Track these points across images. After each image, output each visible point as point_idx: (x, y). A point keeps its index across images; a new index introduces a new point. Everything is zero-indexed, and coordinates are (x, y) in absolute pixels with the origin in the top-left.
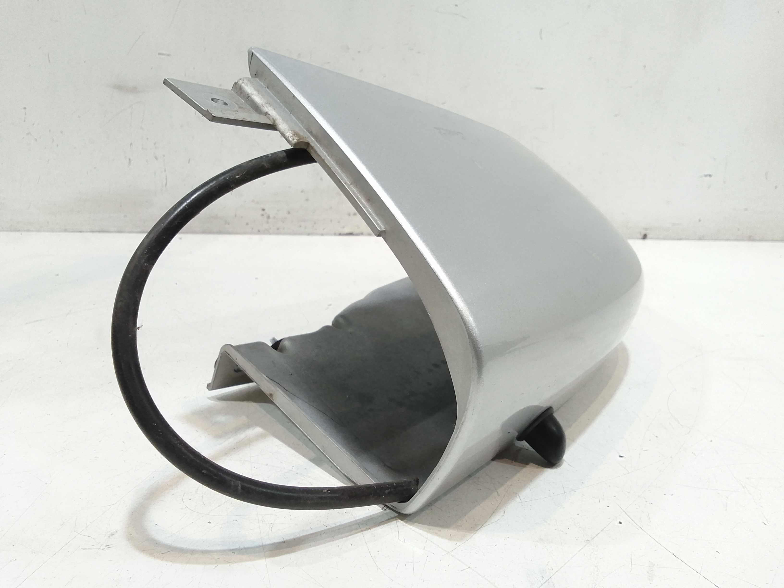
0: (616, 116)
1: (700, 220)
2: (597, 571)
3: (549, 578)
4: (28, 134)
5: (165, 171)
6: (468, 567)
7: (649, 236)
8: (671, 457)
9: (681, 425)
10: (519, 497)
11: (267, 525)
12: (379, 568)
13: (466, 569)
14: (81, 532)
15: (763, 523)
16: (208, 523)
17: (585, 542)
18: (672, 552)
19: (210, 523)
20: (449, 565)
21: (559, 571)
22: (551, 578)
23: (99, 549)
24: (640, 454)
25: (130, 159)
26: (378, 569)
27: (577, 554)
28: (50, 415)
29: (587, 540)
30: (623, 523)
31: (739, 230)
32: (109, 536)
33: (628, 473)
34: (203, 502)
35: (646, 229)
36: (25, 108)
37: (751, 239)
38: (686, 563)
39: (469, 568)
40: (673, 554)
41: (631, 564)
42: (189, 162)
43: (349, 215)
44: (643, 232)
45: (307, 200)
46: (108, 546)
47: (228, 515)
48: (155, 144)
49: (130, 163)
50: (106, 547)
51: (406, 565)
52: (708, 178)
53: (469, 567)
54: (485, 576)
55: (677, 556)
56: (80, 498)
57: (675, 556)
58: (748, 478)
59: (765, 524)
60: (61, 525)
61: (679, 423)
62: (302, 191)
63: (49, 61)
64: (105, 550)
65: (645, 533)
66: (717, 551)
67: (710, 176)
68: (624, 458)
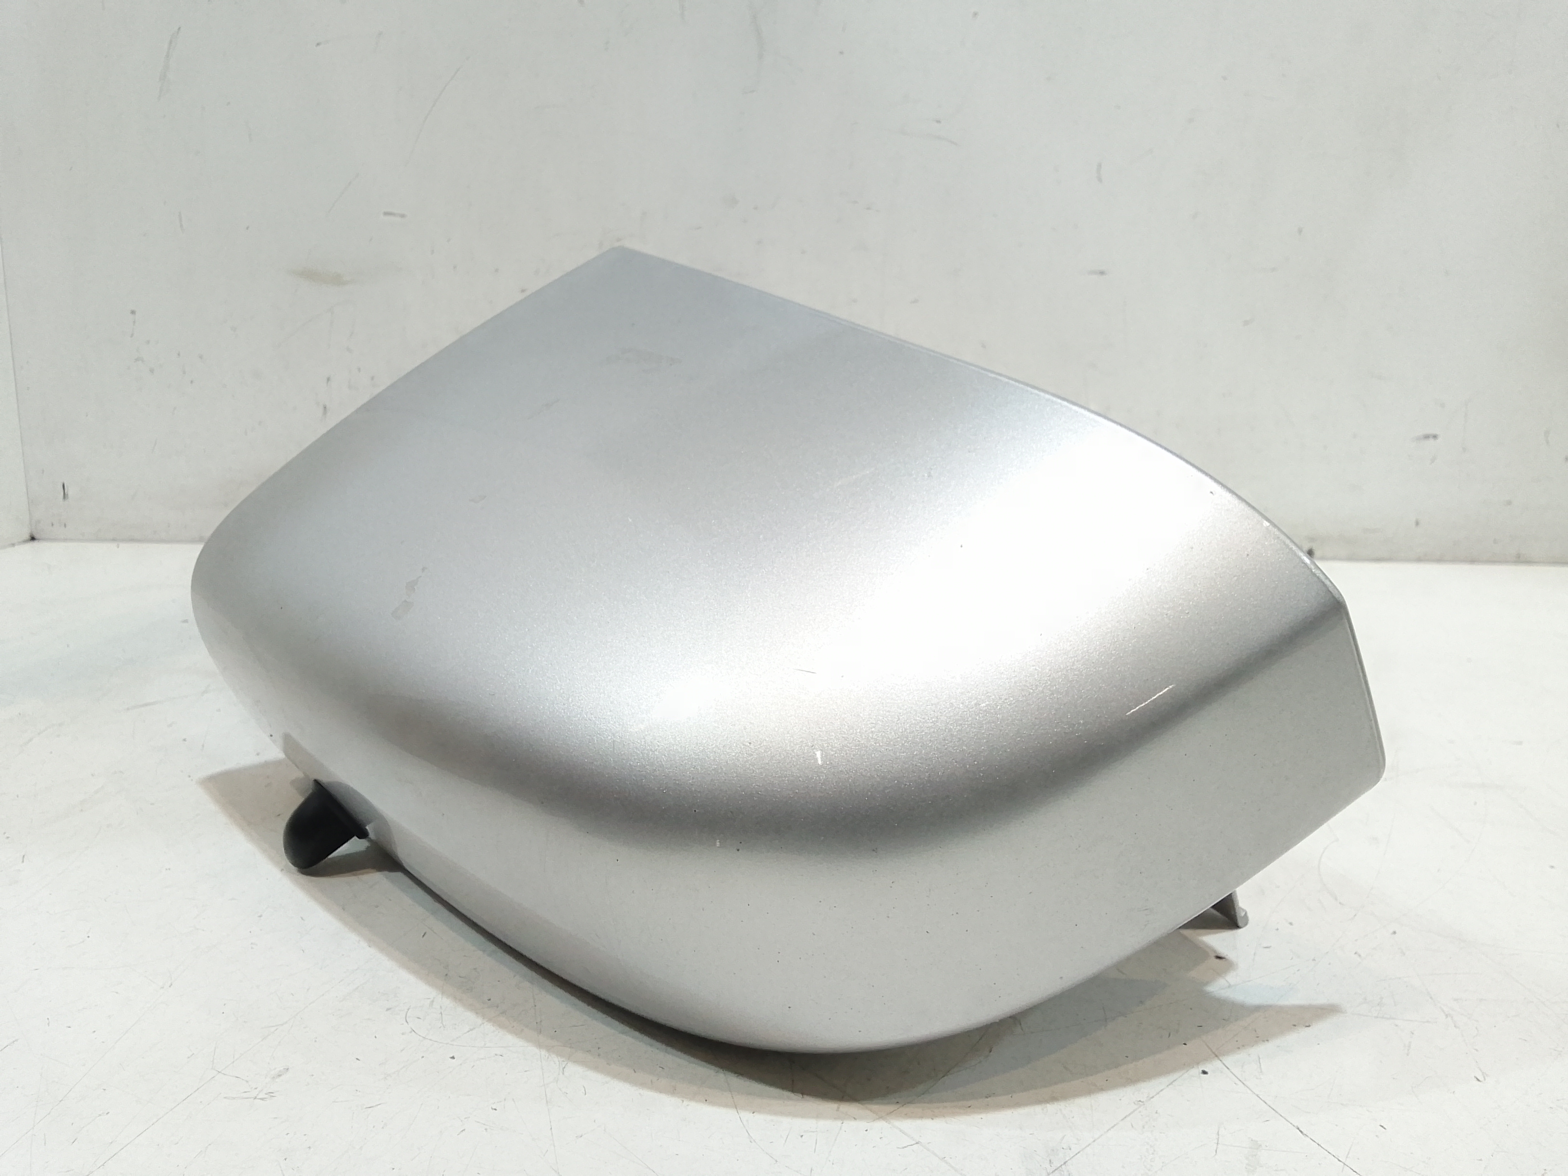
0: (1246, 323)
1: (1417, 523)
2: (1153, 1154)
3: (1063, 1163)
4: (137, 360)
7: (1319, 553)
8: (1314, 960)
9: (1340, 903)
10: (1021, 1024)
11: (555, 1064)
12: (754, 1140)
13: (912, 1145)
14: (224, 1069)
15: (1476, 1079)
16: (450, 1059)
17: (1135, 1103)
18: (1296, 1125)
19: (453, 1058)
20: (880, 1138)
21: (1081, 1152)
22: (1066, 1164)
23: (255, 1098)
24: (1255, 954)
25: (325, 407)
26: (751, 1142)
27: (1118, 1123)
28: (169, 869)
29: (1140, 1101)
30: (1209, 1073)
31: (1495, 541)
32: (274, 1077)
33: (1230, 986)
34: (442, 1022)
35: (1312, 539)
36: (133, 312)
37: (1520, 560)
38: (1320, 1144)
39: (917, 1143)
40: (1298, 1129)
41: (1218, 1144)
44: (1307, 546)
46: (271, 1094)
47: (486, 1046)
48: (372, 378)
49: (325, 413)
50: (267, 1096)
51: (803, 1137)
52: (1431, 441)
53: (917, 1141)
54: (945, 1158)
55: (1304, 1132)
56: (223, 1013)
58: (1456, 1000)
59: (1478, 1080)
60: (188, 1057)
61: (1336, 899)
63: (181, 226)
64: (266, 1100)
65: (1249, 1092)
66: (1382, 1125)
67: (1435, 437)
68: (1224, 960)
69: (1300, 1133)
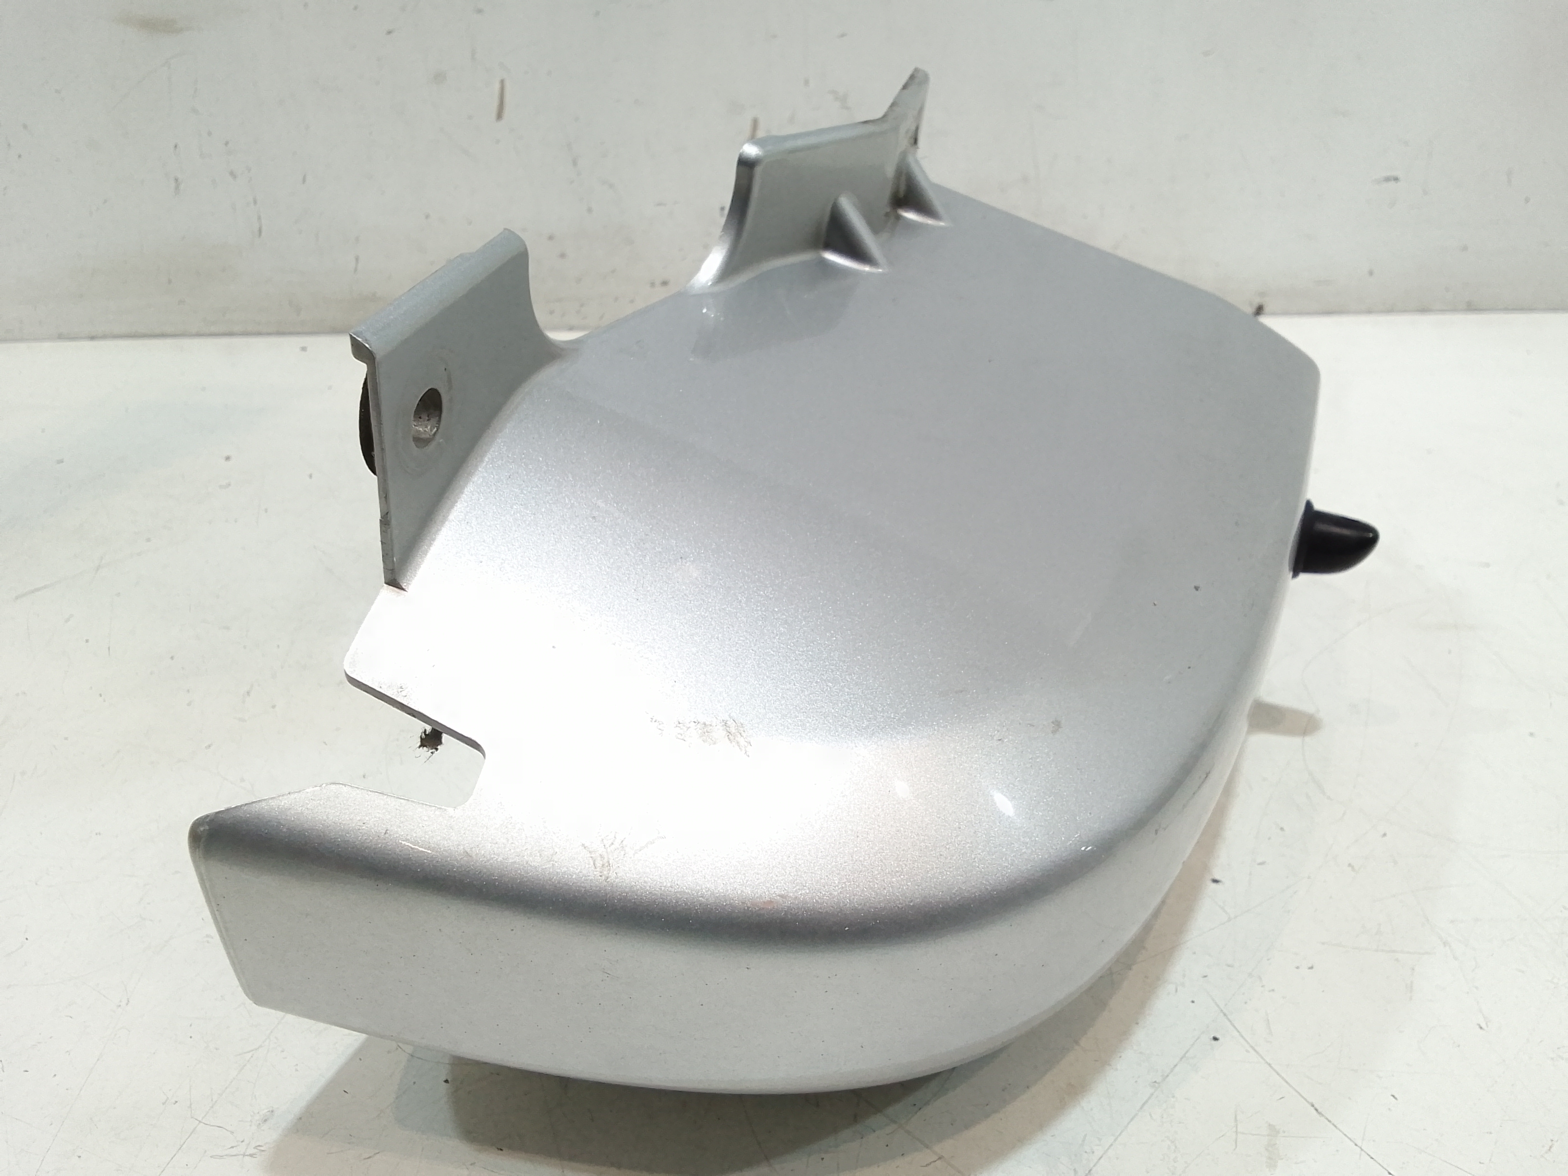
1: (1371, 273)
2: (1175, 1151)
5: (255, 202)
6: (937, 1158)
7: (1267, 309)
9: (1329, 799)
13: (934, 1162)
14: (203, 1118)
15: (1478, 1026)
16: (444, 1083)
17: (1151, 1086)
18: (1310, 1101)
19: (447, 1081)
21: (1104, 1156)
23: (244, 1155)
24: (1250, 874)
25: (176, 180)
27: (1136, 1115)
29: (1155, 1082)
30: (1220, 1038)
32: (260, 1124)
33: (1229, 920)
35: (1262, 294)
37: (1471, 308)
39: (940, 1160)
40: (1313, 1106)
41: (1237, 1132)
42: (304, 181)
43: (653, 285)
44: (1257, 301)
45: (563, 256)
46: (260, 1148)
48: (227, 143)
49: (177, 188)
50: (257, 1151)
52: (1392, 184)
55: (1320, 1110)
56: (190, 1036)
57: (1316, 1110)
58: (1452, 922)
59: (1481, 1028)
60: (164, 1104)
61: (1324, 793)
62: (551, 238)
64: (256, 1156)
65: (1260, 1060)
66: (1394, 1094)
67: (1396, 179)
68: (1220, 884)
69: (1315, 1112)
